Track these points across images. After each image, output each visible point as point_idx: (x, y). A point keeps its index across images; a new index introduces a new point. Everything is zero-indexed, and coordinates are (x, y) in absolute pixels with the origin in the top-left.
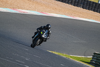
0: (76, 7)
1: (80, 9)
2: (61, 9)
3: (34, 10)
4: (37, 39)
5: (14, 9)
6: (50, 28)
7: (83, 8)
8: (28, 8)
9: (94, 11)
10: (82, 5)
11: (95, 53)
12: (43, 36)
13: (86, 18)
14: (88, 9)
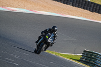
0: (66, 5)
1: (69, 7)
2: (50, 6)
3: (23, 8)
4: (42, 44)
5: (3, 7)
6: (56, 30)
7: (73, 5)
8: (17, 6)
9: (84, 8)
10: (72, 3)
11: (85, 51)
12: (49, 41)
13: (76, 16)
14: (78, 7)
